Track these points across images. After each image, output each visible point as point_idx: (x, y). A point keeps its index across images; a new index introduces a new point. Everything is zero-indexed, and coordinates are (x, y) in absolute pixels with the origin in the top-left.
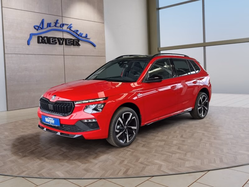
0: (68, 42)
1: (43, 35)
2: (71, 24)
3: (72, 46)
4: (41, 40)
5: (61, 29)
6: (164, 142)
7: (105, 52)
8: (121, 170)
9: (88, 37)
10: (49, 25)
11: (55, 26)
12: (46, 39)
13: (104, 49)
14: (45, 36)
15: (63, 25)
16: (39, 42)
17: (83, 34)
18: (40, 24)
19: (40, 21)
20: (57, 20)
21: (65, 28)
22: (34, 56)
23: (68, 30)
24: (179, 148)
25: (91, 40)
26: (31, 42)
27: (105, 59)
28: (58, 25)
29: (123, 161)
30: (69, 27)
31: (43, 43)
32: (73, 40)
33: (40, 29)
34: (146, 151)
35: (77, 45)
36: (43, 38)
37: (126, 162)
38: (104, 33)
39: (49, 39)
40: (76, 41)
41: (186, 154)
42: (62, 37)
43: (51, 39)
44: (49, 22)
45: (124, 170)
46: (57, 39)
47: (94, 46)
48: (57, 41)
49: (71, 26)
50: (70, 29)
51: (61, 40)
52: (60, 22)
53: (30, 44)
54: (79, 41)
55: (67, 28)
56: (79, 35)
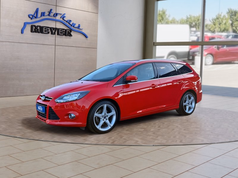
0: (60, 32)
1: (36, 24)
2: (64, 14)
3: (64, 36)
4: (34, 29)
5: (55, 18)
6: (144, 129)
7: (97, 44)
8: (109, 141)
9: (80, 28)
10: (43, 14)
11: (49, 15)
12: (39, 28)
13: (96, 41)
14: (38, 25)
15: (57, 14)
16: (32, 31)
17: (75, 24)
18: (34, 13)
19: (35, 10)
20: (51, 10)
21: (58, 17)
22: (26, 44)
23: (61, 19)
24: (154, 133)
25: (83, 31)
26: (25, 31)
27: (97, 51)
28: (52, 14)
29: (111, 137)
30: (62, 17)
31: (36, 32)
32: (66, 30)
33: (34, 18)
34: (129, 133)
35: (69, 36)
36: (36, 27)
37: (113, 138)
38: (98, 23)
39: (41, 28)
40: (68, 31)
41: (157, 137)
42: (55, 27)
43: (44, 28)
44: (43, 12)
45: (111, 141)
46: (49, 29)
47: (86, 37)
48: (50, 31)
49: (65, 16)
50: (63, 19)
51: (54, 30)
52: (54, 12)
53: (23, 33)
54: (71, 31)
55: (61, 17)
56: (71, 26)
